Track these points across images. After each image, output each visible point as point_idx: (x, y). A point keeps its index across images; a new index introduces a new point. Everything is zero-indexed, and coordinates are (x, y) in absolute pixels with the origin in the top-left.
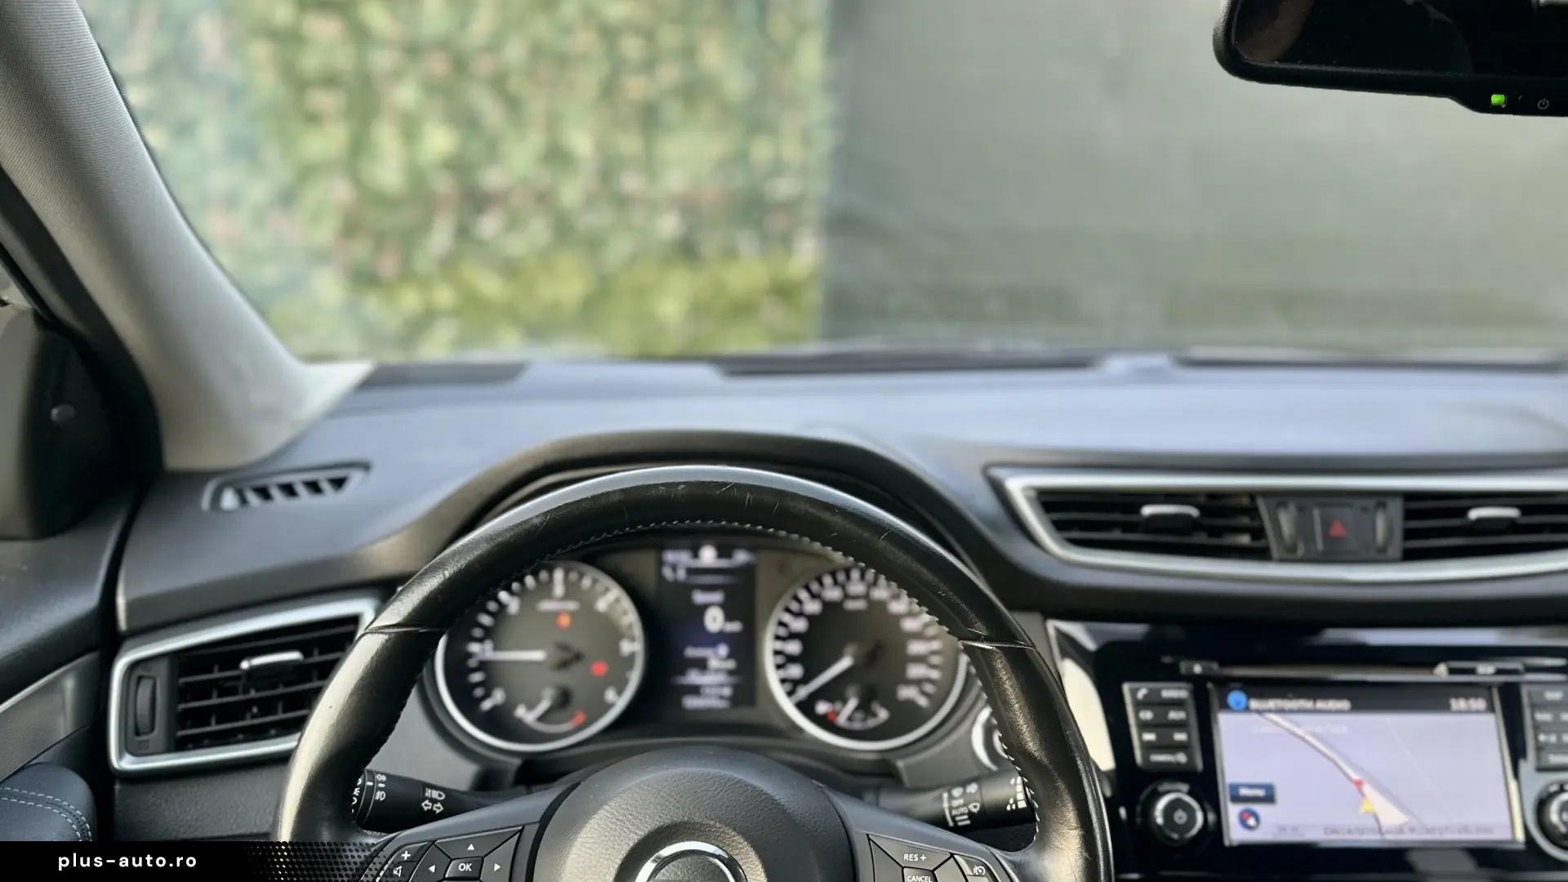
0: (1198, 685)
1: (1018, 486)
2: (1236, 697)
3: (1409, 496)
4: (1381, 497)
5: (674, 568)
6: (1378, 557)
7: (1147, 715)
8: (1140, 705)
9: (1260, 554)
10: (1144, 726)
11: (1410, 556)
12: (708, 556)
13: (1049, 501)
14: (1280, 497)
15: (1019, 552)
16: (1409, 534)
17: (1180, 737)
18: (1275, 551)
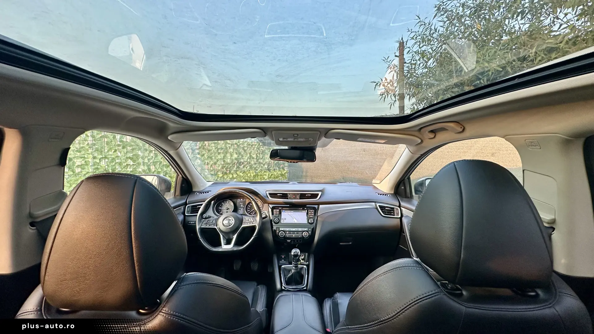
0: (280, 210)
1: (267, 192)
2: (284, 211)
3: (301, 194)
4: (298, 194)
5: (238, 201)
6: (298, 199)
7: (275, 212)
8: (275, 211)
9: (288, 199)
10: (275, 213)
11: (300, 199)
12: (242, 200)
13: (270, 194)
14: (289, 194)
15: (266, 199)
16: (300, 197)
17: (278, 214)
18: (289, 198)
